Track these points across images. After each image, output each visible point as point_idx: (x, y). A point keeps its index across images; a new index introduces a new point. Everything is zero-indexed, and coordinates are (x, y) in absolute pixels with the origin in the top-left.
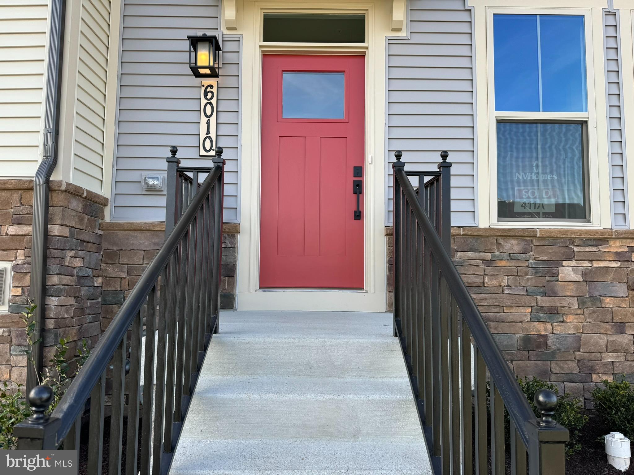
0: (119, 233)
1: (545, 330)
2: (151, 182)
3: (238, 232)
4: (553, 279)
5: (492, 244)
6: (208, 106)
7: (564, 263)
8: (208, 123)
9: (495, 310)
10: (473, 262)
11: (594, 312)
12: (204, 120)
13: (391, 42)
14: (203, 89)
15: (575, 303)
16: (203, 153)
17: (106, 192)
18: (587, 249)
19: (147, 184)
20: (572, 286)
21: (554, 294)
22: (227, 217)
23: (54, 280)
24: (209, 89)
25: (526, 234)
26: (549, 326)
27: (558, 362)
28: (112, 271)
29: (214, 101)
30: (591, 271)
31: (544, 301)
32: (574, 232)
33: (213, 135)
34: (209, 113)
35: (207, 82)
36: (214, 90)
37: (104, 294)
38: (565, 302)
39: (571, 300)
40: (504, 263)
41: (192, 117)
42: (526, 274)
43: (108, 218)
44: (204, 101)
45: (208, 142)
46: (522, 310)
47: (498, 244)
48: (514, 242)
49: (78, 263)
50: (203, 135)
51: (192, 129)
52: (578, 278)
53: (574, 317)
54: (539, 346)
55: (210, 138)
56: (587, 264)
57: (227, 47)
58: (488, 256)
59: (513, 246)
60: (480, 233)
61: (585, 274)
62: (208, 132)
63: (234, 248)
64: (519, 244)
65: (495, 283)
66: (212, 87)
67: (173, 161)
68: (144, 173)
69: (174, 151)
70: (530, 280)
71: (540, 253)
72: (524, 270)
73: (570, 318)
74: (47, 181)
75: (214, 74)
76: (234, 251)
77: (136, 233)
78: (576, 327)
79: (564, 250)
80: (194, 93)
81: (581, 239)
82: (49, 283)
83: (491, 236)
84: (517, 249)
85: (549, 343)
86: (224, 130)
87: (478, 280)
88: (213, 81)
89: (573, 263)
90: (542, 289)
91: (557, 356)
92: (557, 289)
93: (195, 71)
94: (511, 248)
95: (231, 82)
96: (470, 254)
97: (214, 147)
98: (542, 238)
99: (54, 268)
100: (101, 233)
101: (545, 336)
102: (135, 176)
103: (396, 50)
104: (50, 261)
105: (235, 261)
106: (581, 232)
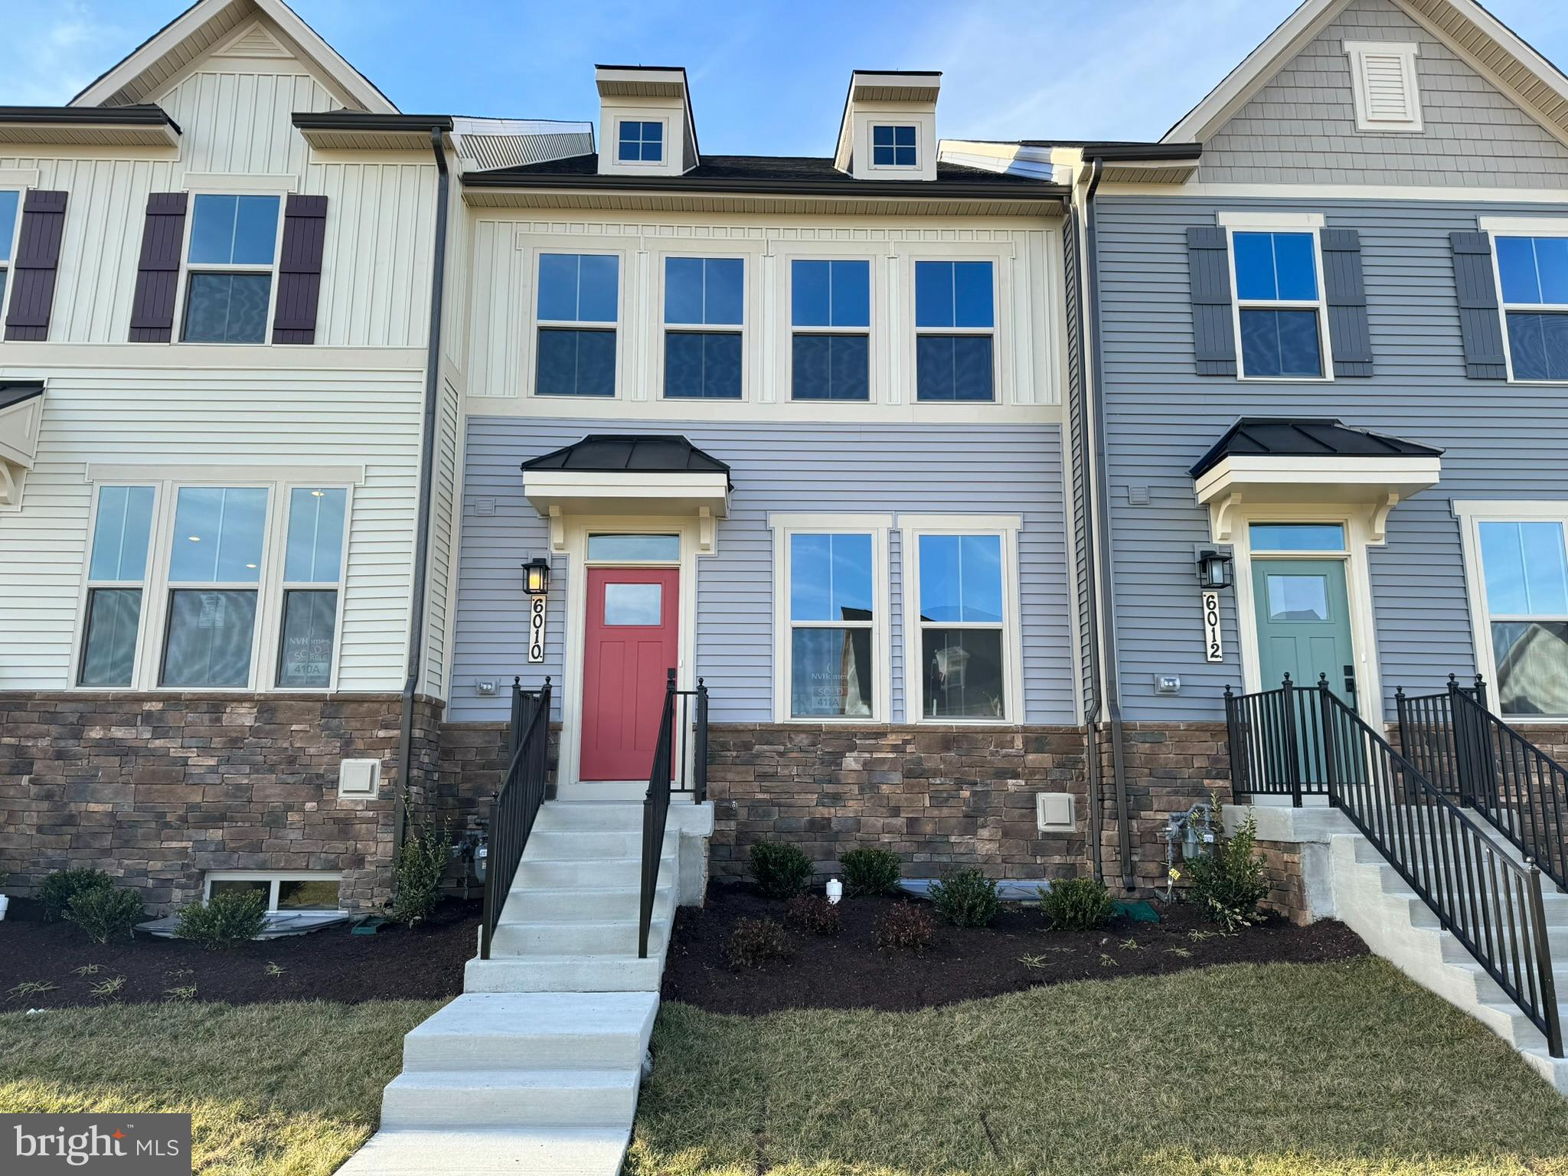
0: (456, 733)
1: (829, 814)
2: (485, 687)
3: (561, 730)
4: (837, 768)
5: (785, 738)
6: (538, 618)
7: (847, 754)
8: (537, 633)
9: (786, 797)
10: (768, 754)
11: (872, 797)
12: (533, 630)
13: (700, 560)
14: (533, 602)
15: (856, 789)
16: (531, 659)
17: (444, 696)
18: (867, 742)
19: (481, 688)
20: (854, 775)
21: (838, 782)
22: (553, 717)
23: (415, 772)
24: (539, 603)
25: (813, 729)
26: (833, 810)
27: (843, 843)
28: (447, 766)
29: (543, 614)
30: (870, 761)
31: (829, 788)
32: (854, 727)
33: (541, 643)
34: (538, 624)
35: (536, 598)
36: (543, 604)
37: (440, 787)
38: (847, 788)
39: (852, 786)
40: (794, 755)
41: (522, 627)
42: (814, 764)
43: (444, 720)
44: (534, 614)
45: (536, 651)
46: (809, 796)
47: (791, 739)
48: (803, 736)
49: (426, 760)
50: (532, 644)
51: (522, 638)
52: (859, 767)
53: (855, 802)
54: (823, 828)
55: (538, 646)
56: (867, 755)
57: (558, 564)
58: (781, 748)
59: (803, 740)
60: (773, 729)
61: (865, 764)
62: (537, 641)
63: (557, 744)
64: (807, 738)
65: (786, 772)
66: (541, 601)
67: (516, 687)
68: (479, 679)
69: (517, 680)
70: (818, 770)
71: (826, 746)
72: (811, 760)
73: (851, 803)
74: (413, 694)
75: (543, 592)
76: (557, 747)
77: (470, 733)
78: (856, 811)
79: (848, 742)
80: (524, 606)
81: (862, 733)
82: (410, 775)
83: (782, 731)
84: (806, 742)
85: (832, 826)
86: (551, 638)
87: (771, 770)
88: (543, 597)
89: (855, 754)
90: (827, 778)
91: (841, 837)
92: (841, 777)
93: (528, 591)
94: (801, 742)
95: (559, 595)
96: (765, 747)
97: (542, 654)
98: (827, 733)
99: (415, 764)
100: (439, 732)
101: (829, 819)
102: (471, 681)
103: (705, 566)
104: (412, 757)
105: (558, 757)
106: (860, 727)
